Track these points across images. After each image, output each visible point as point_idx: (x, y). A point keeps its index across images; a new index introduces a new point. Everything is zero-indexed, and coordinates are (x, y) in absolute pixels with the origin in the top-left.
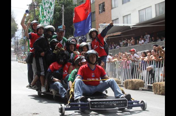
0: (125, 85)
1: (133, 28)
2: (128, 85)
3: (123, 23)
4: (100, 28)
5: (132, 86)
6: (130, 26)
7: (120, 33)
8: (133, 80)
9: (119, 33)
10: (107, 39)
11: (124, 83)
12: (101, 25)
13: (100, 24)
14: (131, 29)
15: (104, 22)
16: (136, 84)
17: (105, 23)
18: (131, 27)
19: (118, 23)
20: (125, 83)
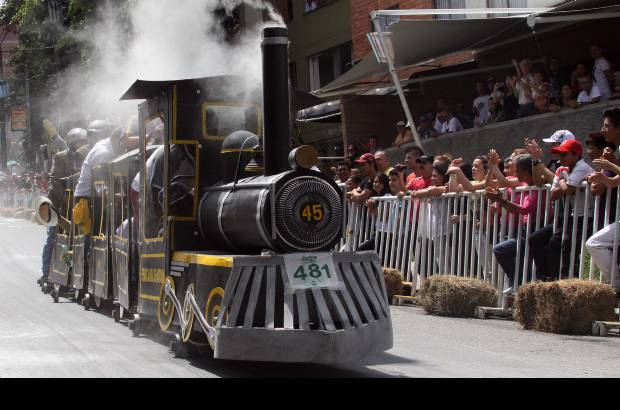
0: (522, 311)
1: (538, 26)
2: (534, 311)
3: (488, 6)
4: (373, 30)
5: (559, 313)
6: (525, 19)
7: (473, 52)
8: (561, 283)
9: (468, 56)
10: (409, 86)
11: (517, 298)
12: (379, 17)
13: (374, 14)
14: (529, 30)
15: (393, 4)
16: (576, 305)
17: (396, 7)
18: (531, 24)
19: (464, 7)
20: (521, 302)
